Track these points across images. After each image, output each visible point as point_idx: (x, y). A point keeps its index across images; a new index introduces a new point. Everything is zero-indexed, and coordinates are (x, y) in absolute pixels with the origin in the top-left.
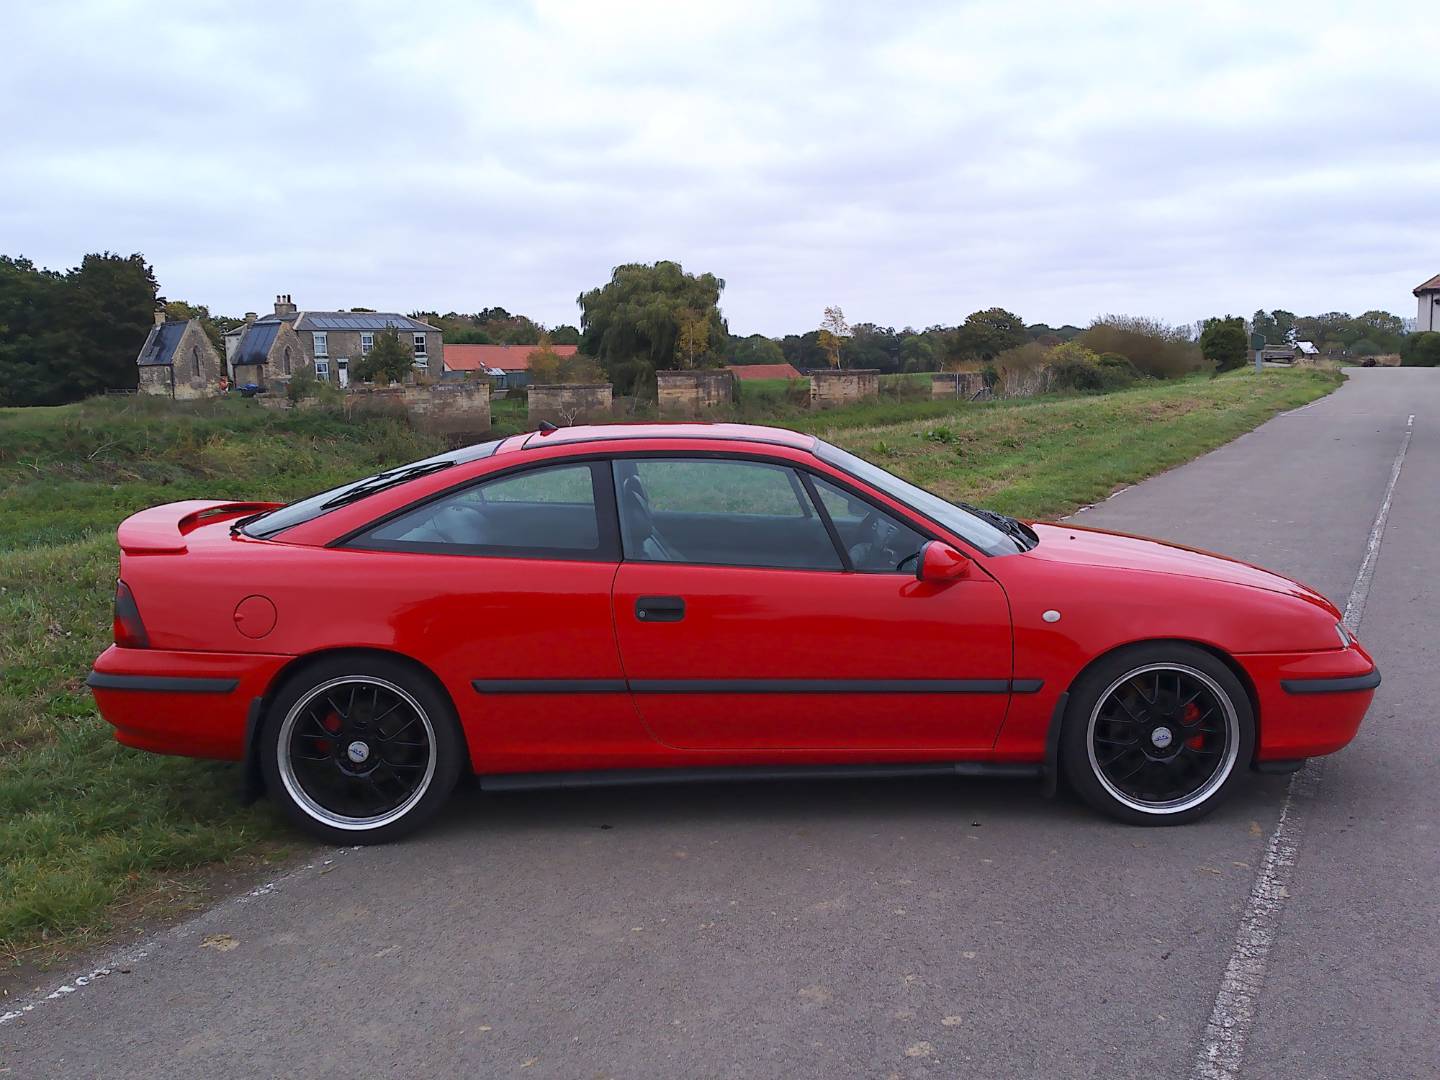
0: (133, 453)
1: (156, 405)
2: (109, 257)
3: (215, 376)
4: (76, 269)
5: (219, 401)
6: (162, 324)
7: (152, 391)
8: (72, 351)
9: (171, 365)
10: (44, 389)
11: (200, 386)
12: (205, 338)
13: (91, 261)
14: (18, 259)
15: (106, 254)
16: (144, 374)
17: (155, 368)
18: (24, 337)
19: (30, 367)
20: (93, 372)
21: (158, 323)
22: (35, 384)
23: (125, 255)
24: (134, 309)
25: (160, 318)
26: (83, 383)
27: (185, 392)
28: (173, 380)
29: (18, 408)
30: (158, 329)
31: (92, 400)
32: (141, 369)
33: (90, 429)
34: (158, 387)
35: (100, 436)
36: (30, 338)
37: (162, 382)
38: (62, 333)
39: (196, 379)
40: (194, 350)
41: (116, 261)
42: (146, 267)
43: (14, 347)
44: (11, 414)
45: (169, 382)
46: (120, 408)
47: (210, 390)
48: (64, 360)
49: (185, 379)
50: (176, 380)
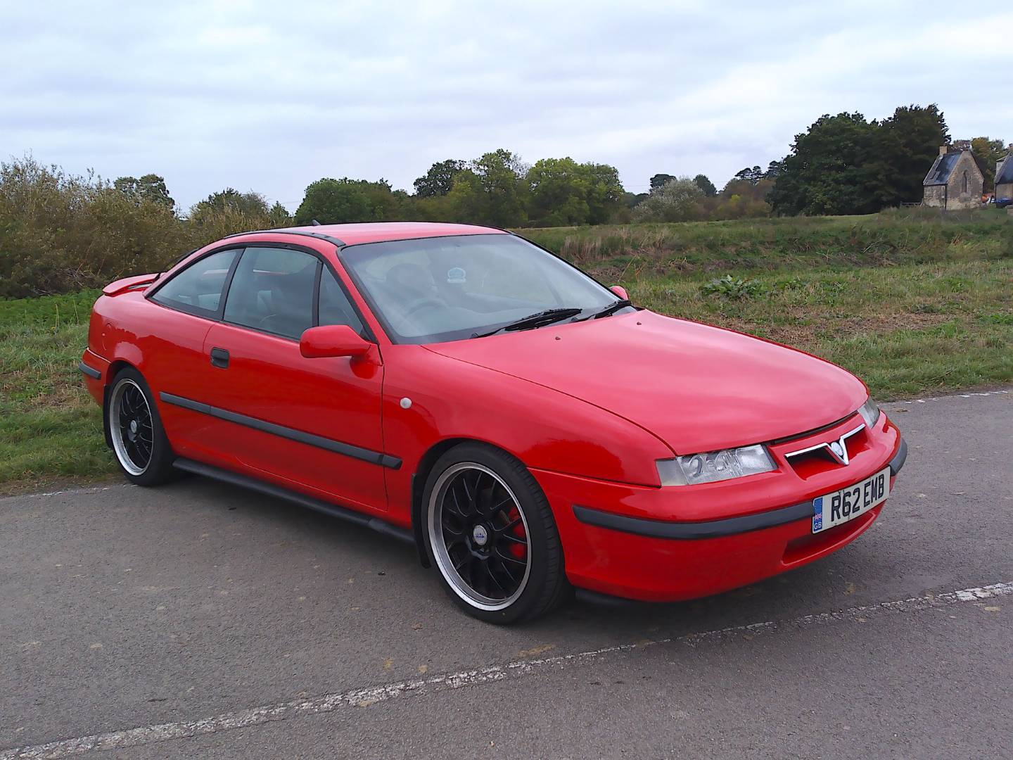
0: (895, 248)
1: (931, 214)
2: (913, 108)
3: (978, 192)
4: (890, 118)
5: (978, 211)
6: (944, 155)
7: (931, 204)
8: (880, 177)
9: (946, 185)
10: (859, 203)
11: (965, 200)
12: (974, 164)
13: (901, 112)
14: (854, 114)
15: (911, 106)
16: (927, 192)
17: (934, 187)
18: (851, 168)
19: (852, 188)
20: (893, 191)
21: (941, 154)
22: (855, 199)
23: (924, 106)
24: (926, 145)
25: (943, 150)
26: (884, 199)
27: (954, 204)
28: (946, 195)
29: (838, 216)
30: (941, 158)
31: (887, 210)
32: (925, 188)
33: (868, 231)
34: (935, 201)
35: (874, 235)
36: (855, 168)
37: (939, 198)
38: (876, 164)
39: (963, 195)
40: (964, 173)
41: (917, 112)
42: (939, 113)
43: (843, 174)
44: (831, 220)
45: (943, 197)
46: (902, 216)
47: (973, 203)
48: (874, 182)
49: (955, 195)
50: (949, 196)
